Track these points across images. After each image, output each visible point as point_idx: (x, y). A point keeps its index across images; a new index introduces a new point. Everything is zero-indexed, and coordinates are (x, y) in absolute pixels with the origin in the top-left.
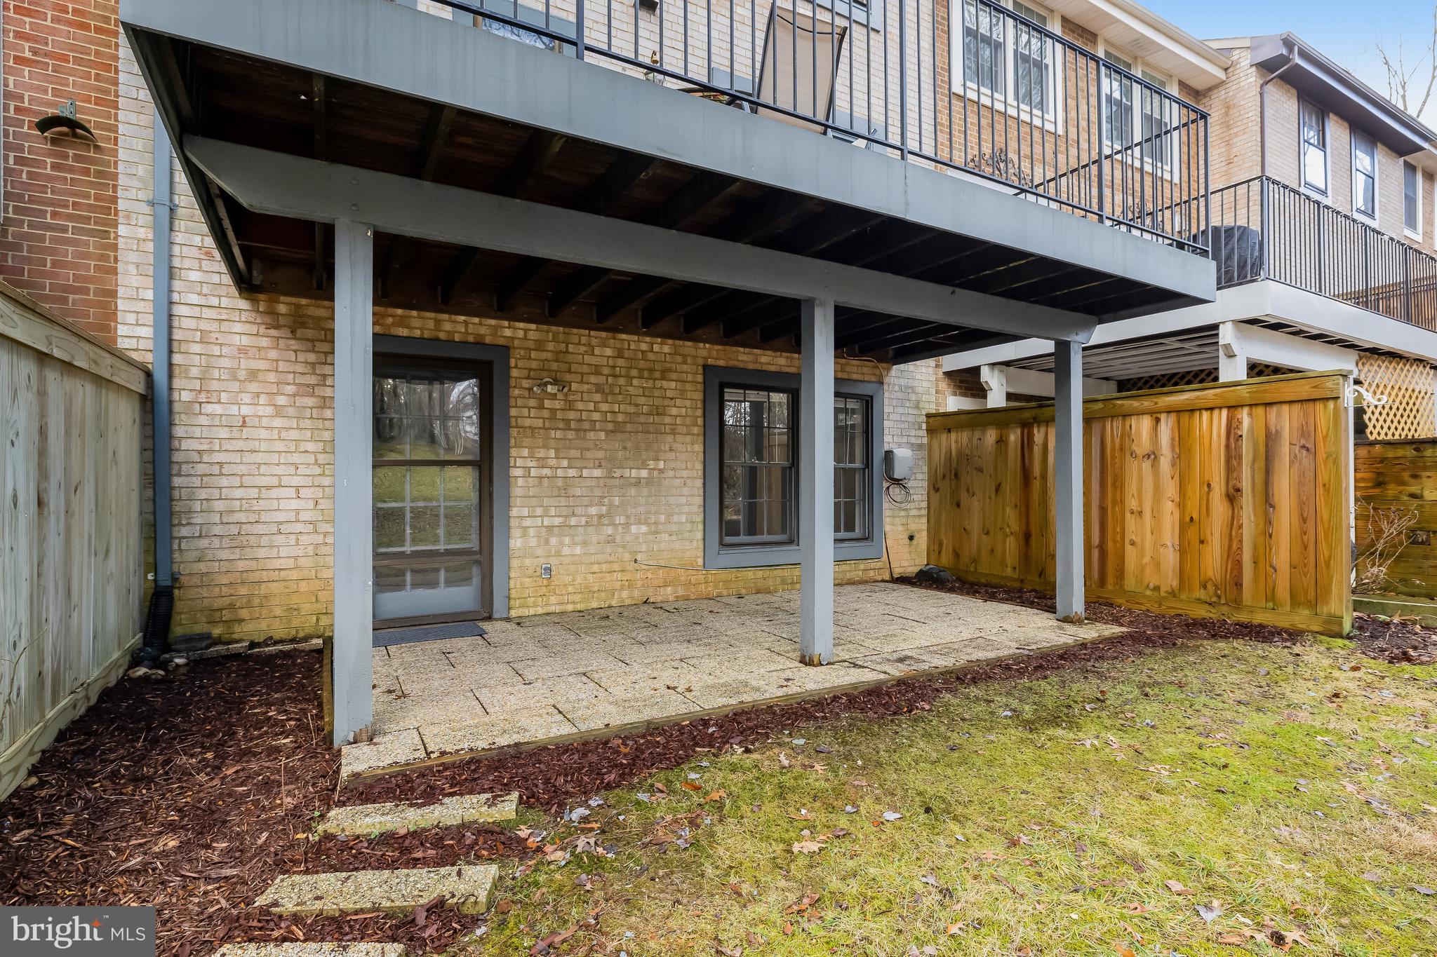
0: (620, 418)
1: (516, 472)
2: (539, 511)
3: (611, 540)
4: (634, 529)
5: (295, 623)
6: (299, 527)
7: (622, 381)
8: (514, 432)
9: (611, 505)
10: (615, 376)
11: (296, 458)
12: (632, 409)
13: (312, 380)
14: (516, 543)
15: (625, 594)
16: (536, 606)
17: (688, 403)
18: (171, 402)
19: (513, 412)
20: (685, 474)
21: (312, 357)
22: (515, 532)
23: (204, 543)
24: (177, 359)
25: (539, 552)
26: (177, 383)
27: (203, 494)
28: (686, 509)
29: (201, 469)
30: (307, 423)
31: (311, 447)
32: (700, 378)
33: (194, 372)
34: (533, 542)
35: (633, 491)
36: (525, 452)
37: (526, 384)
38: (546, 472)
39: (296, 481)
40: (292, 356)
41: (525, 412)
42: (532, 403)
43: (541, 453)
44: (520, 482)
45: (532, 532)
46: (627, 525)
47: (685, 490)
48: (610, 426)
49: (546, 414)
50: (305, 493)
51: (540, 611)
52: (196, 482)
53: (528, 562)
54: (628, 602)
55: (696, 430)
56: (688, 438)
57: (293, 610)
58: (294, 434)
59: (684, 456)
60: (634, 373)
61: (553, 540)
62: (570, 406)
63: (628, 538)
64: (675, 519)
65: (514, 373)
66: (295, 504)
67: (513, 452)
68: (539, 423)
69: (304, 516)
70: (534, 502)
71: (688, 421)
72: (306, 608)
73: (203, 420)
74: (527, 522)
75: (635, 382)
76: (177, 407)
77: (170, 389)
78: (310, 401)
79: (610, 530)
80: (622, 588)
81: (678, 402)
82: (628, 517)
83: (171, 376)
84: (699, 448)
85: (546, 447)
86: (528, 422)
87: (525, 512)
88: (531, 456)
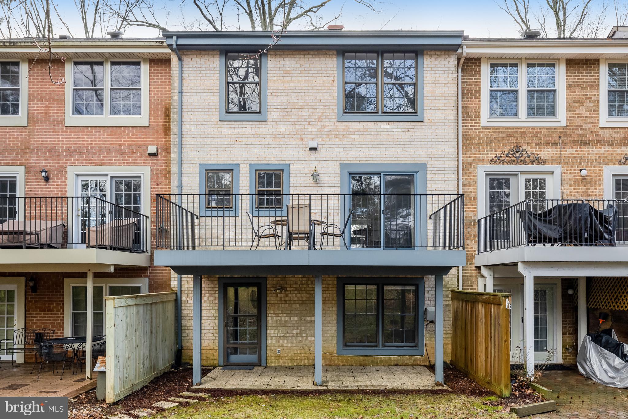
0: (304, 299)
1: (269, 318)
2: (276, 331)
3: (301, 342)
4: (309, 338)
5: (209, 362)
6: (210, 334)
7: (305, 286)
8: (268, 305)
9: (301, 330)
10: (302, 284)
11: (209, 315)
12: (308, 296)
13: (213, 292)
14: (269, 342)
15: (306, 362)
16: (275, 363)
17: (330, 292)
18: (181, 300)
19: (268, 299)
20: (329, 319)
21: (212, 286)
22: (269, 338)
23: (188, 338)
24: (183, 289)
25: (276, 345)
26: (183, 295)
27: (188, 325)
28: (329, 332)
29: (188, 318)
30: (211, 305)
31: (212, 311)
32: (335, 282)
33: (186, 292)
34: (274, 342)
35: (309, 325)
36: (272, 312)
37: (272, 289)
38: (279, 318)
39: (209, 321)
40: (208, 286)
41: (272, 298)
42: (274, 295)
43: (277, 312)
44: (270, 322)
45: (274, 338)
46: (307, 337)
47: (329, 325)
48: (301, 302)
49: (278, 299)
50: (211, 325)
51: (277, 365)
52: (187, 321)
53: (273, 348)
54: (307, 364)
55: (334, 302)
56: (330, 305)
57: (208, 358)
58: (208, 308)
59: (329, 312)
60: (309, 282)
61: (281, 341)
62: (286, 296)
63: (307, 342)
64: (325, 335)
65: (268, 286)
66: (208, 328)
67: (268, 312)
68: (276, 302)
69: (211, 331)
70: (274, 328)
71: (331, 299)
72: (211, 358)
73: (188, 305)
74: (272, 335)
75: (310, 286)
76: (183, 302)
77: (181, 297)
78: (212, 298)
79: (300, 339)
80: (305, 359)
81: (326, 292)
82: (307, 334)
83: (181, 294)
84: (335, 309)
85: (279, 310)
86: (272, 302)
87: (272, 331)
88: (274, 313)
